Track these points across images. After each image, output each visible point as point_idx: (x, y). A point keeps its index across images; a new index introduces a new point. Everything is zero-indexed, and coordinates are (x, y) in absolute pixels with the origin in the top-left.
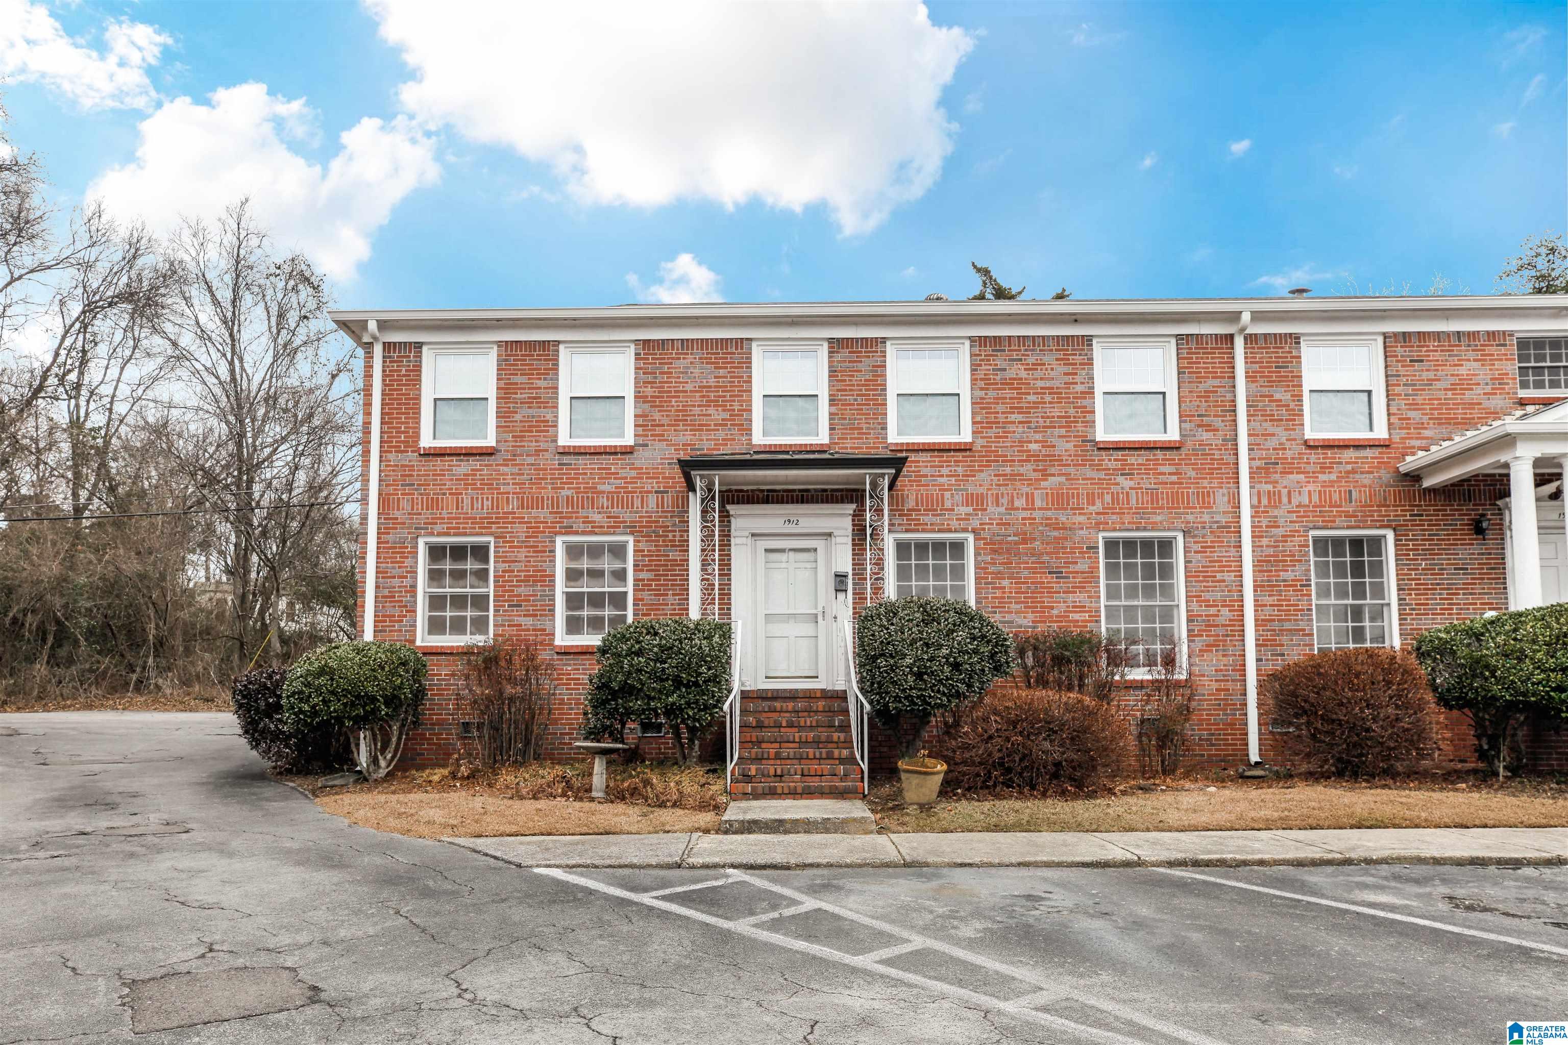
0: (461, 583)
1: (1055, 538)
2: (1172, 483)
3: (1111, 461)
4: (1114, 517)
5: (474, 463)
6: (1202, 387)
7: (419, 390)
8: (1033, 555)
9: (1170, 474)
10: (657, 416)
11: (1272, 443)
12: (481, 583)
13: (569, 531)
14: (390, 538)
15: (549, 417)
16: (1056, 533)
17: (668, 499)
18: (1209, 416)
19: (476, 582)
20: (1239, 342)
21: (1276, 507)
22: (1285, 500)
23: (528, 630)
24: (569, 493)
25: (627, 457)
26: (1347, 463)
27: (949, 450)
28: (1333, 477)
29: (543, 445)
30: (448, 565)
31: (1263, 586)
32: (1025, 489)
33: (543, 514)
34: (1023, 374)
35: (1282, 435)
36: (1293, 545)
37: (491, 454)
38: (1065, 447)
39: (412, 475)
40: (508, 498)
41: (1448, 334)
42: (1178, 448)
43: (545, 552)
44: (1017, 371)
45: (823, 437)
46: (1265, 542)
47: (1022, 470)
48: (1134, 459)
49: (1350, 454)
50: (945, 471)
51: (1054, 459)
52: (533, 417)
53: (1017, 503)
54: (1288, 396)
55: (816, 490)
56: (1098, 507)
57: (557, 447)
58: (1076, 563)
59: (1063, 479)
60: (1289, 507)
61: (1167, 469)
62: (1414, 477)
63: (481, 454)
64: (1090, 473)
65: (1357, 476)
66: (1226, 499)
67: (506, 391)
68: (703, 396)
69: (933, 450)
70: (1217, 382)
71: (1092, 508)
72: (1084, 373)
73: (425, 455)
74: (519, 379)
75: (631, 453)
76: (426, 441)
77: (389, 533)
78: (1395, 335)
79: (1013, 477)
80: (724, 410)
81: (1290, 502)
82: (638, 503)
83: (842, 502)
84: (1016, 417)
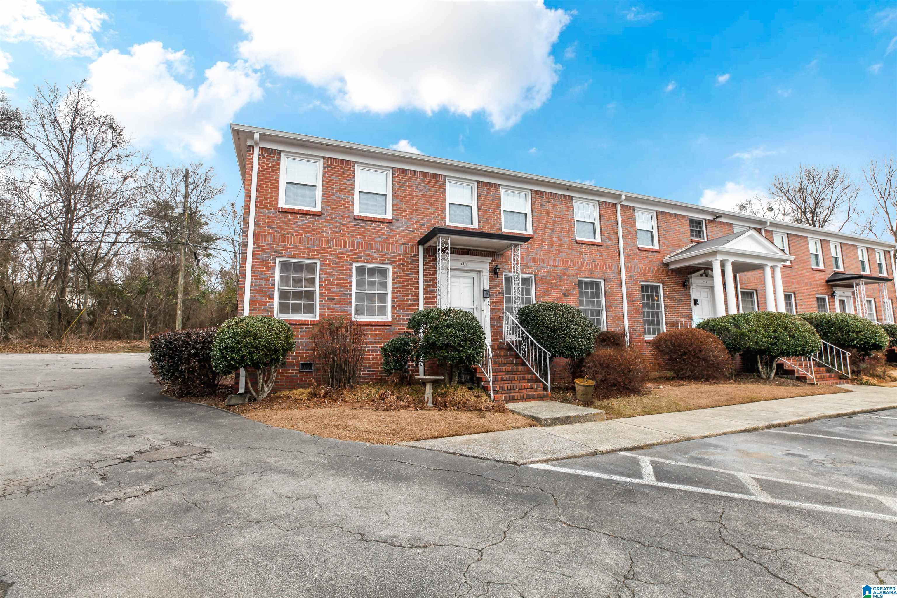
0: (299, 285)
1: (564, 279)
2: (600, 260)
3: (580, 248)
4: (582, 272)
5: (310, 220)
6: (608, 223)
7: (279, 176)
8: (556, 286)
9: (599, 256)
10: (403, 206)
11: (629, 247)
12: (311, 286)
13: (360, 260)
14: (260, 256)
15: (350, 200)
16: (564, 277)
17: (409, 247)
18: (610, 234)
19: (308, 285)
20: (619, 207)
22: (633, 270)
23: (338, 312)
24: (360, 240)
25: (389, 225)
26: (649, 257)
28: (646, 262)
29: (347, 214)
30: (292, 274)
31: (629, 303)
32: (552, 257)
33: (346, 250)
34: (550, 208)
35: (632, 244)
36: (637, 288)
37: (319, 216)
38: (566, 241)
39: (273, 222)
40: (328, 240)
41: (673, 214)
42: (600, 246)
43: (347, 270)
44: (548, 207)
45: (475, 226)
46: (629, 286)
47: (551, 249)
48: (588, 249)
49: (650, 254)
50: (524, 246)
51: (562, 246)
52: (342, 199)
53: (550, 263)
54: (633, 230)
55: (474, 250)
56: (577, 267)
57: (354, 216)
58: (571, 290)
59: (565, 254)
60: (635, 273)
61: (598, 254)
62: (667, 265)
63: (313, 215)
64: (574, 253)
65: (652, 263)
66: (617, 268)
67: (327, 184)
68: (425, 200)
70: (612, 221)
71: (575, 268)
72: (571, 211)
73: (282, 212)
74: (334, 178)
75: (391, 223)
76: (282, 204)
77: (259, 254)
78: (659, 211)
79: (548, 252)
80: (434, 208)
81: (635, 271)
82: (394, 249)
83: (484, 256)
84: (548, 226)
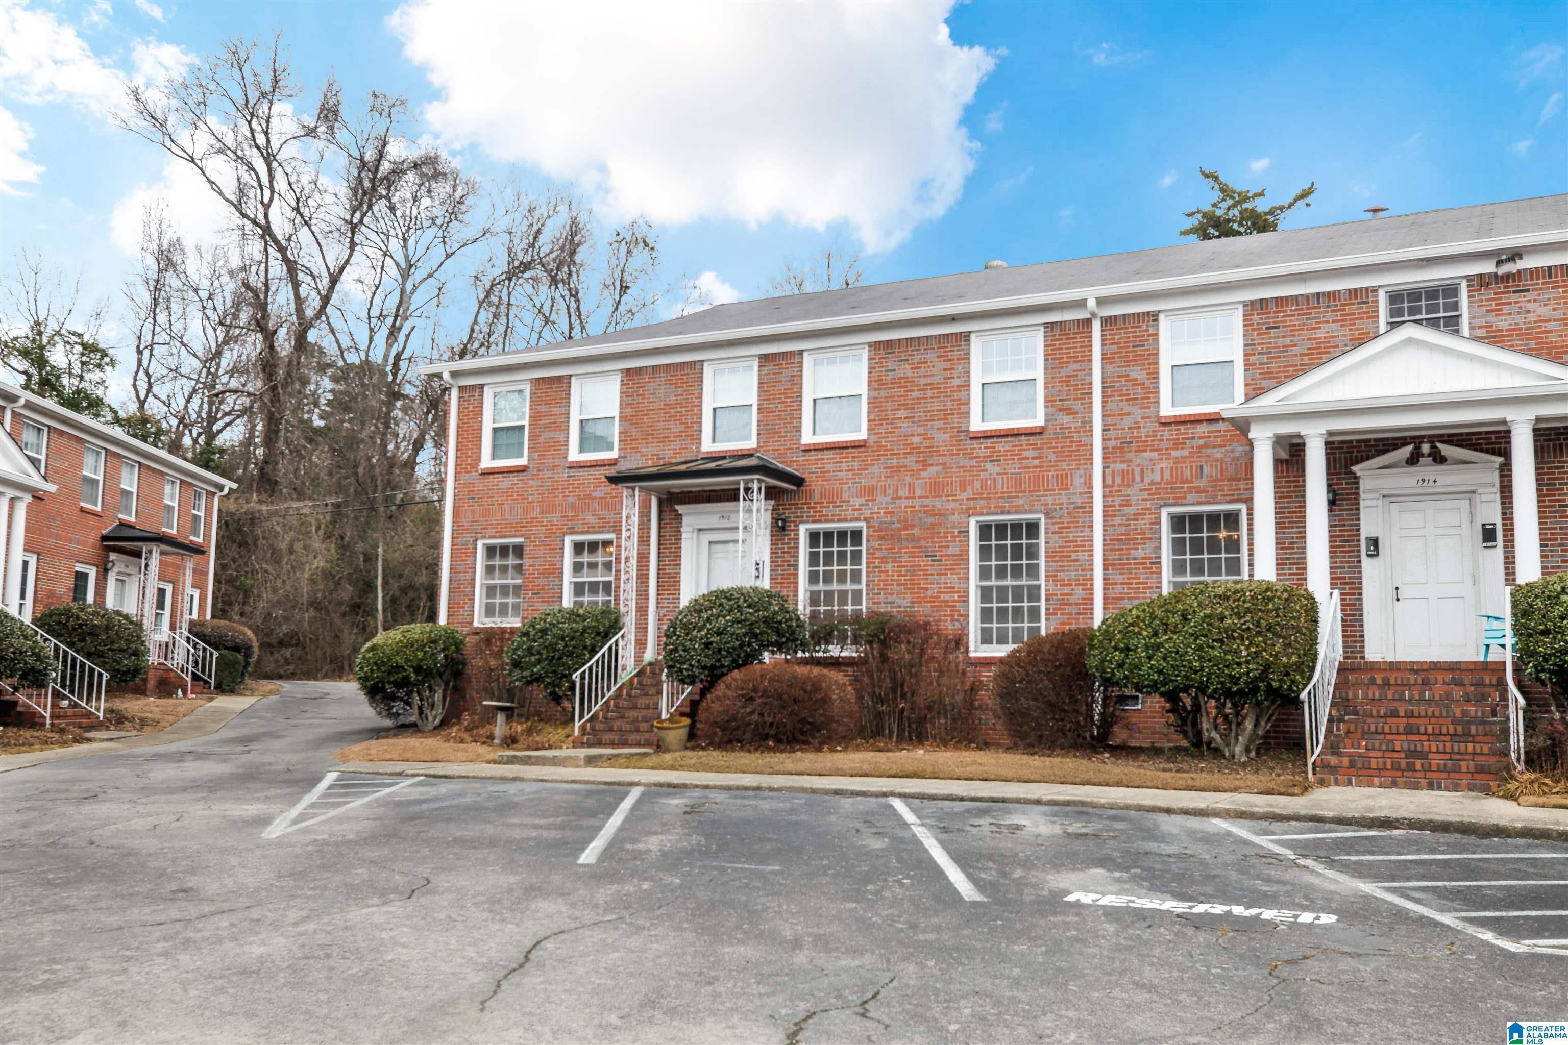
0: (506, 575)
1: (932, 524)
2: (1034, 467)
3: (981, 449)
4: (982, 502)
5: (514, 478)
6: (1064, 372)
7: (481, 422)
8: (913, 541)
9: (1033, 458)
10: (633, 432)
11: (1127, 422)
12: (519, 576)
13: (573, 531)
14: (459, 541)
15: (563, 438)
16: (931, 520)
18: (1069, 400)
19: (515, 574)
20: (1096, 326)
21: (1129, 486)
22: (1138, 478)
24: (573, 500)
25: (613, 467)
26: (1200, 438)
27: (847, 448)
28: (1186, 453)
29: (557, 462)
30: (497, 562)
31: (1114, 565)
32: (908, 479)
33: (555, 517)
34: (909, 373)
35: (1137, 413)
36: (1143, 524)
37: (523, 471)
38: (941, 438)
39: (473, 491)
40: (533, 506)
41: (1307, 297)
42: (1040, 433)
43: (557, 549)
44: (906, 370)
45: (751, 443)
46: (1117, 520)
47: (907, 462)
48: (1002, 446)
49: (1203, 429)
50: (844, 466)
51: (932, 451)
52: (552, 439)
53: (901, 493)
54: (1144, 374)
56: (969, 493)
57: (569, 463)
58: (949, 546)
59: (940, 468)
60: (1141, 486)
61: (1030, 453)
63: (518, 472)
64: (963, 462)
65: (1209, 451)
66: (1082, 480)
67: (535, 420)
68: (666, 413)
69: (835, 448)
70: (1077, 366)
71: (964, 495)
72: (960, 367)
73: (483, 474)
74: (543, 408)
75: (617, 464)
76: (485, 463)
77: (459, 538)
78: (1252, 303)
79: (897, 470)
80: (680, 424)
81: (1142, 480)
82: (619, 506)
84: (902, 413)
